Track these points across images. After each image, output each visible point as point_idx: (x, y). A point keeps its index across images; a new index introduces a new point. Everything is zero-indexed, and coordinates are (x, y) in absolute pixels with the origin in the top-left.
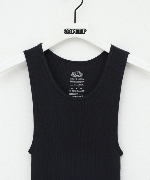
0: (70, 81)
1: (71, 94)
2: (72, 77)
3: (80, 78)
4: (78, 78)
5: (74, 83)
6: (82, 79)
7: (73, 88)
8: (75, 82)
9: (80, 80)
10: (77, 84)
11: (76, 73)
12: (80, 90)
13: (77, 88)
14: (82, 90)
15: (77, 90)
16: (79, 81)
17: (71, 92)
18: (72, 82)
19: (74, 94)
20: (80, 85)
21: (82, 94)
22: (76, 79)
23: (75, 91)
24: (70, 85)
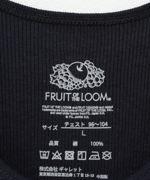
0: (45, 108)
1: (45, 171)
2: (55, 89)
3: (92, 91)
4: (83, 91)
5: (61, 119)
6: (101, 97)
7: (56, 143)
8: (66, 111)
9: (92, 103)
10: (79, 120)
11: (73, 70)
12: (90, 150)
13: (75, 144)
14: (100, 150)
15: (76, 149)
16: (89, 108)
18: (53, 110)
19: (64, 171)
20: (91, 125)
21: (104, 174)
22: (71, 96)
23: (66, 158)
24: (45, 127)
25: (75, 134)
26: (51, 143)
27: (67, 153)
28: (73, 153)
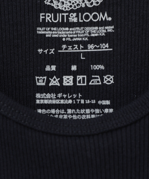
0: (41, 31)
1: (42, 99)
2: (50, 9)
3: (91, 10)
4: (80, 10)
5: (57, 42)
6: (101, 17)
7: (54, 68)
8: (63, 33)
9: (91, 24)
12: (90, 74)
13: (74, 68)
14: (101, 73)
15: (75, 74)
16: (88, 29)
17: (47, 89)
18: (48, 33)
19: (62, 98)
20: (91, 47)
21: (106, 99)
22: (68, 17)
23: (65, 84)
24: (40, 51)
25: (74, 58)
26: (48, 68)
27: (65, 78)
28: (71, 78)
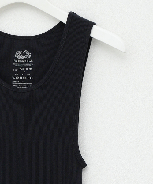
0: (14, 64)
1: (14, 82)
2: (17, 59)
3: (27, 59)
4: (24, 59)
5: (18, 68)
6: (30, 61)
7: (17, 74)
8: (20, 65)
9: (27, 63)
10: (23, 68)
11: (22, 53)
12: (27, 76)
13: (22, 75)
14: (29, 76)
15: (23, 76)
17: (15, 80)
18: (16, 65)
19: (19, 82)
20: (27, 69)
21: (30, 83)
22: (21, 61)
23: (20, 79)
24: (14, 70)
25: (22, 72)
26: (16, 75)
27: (20, 77)
28: (22, 77)
